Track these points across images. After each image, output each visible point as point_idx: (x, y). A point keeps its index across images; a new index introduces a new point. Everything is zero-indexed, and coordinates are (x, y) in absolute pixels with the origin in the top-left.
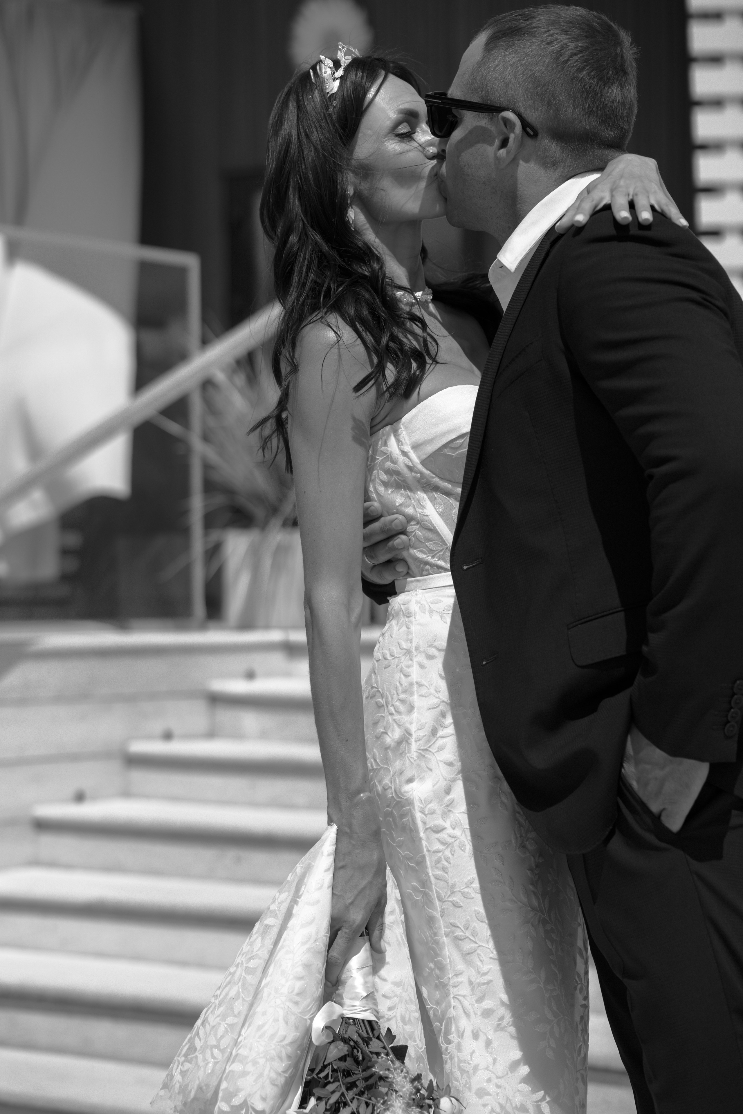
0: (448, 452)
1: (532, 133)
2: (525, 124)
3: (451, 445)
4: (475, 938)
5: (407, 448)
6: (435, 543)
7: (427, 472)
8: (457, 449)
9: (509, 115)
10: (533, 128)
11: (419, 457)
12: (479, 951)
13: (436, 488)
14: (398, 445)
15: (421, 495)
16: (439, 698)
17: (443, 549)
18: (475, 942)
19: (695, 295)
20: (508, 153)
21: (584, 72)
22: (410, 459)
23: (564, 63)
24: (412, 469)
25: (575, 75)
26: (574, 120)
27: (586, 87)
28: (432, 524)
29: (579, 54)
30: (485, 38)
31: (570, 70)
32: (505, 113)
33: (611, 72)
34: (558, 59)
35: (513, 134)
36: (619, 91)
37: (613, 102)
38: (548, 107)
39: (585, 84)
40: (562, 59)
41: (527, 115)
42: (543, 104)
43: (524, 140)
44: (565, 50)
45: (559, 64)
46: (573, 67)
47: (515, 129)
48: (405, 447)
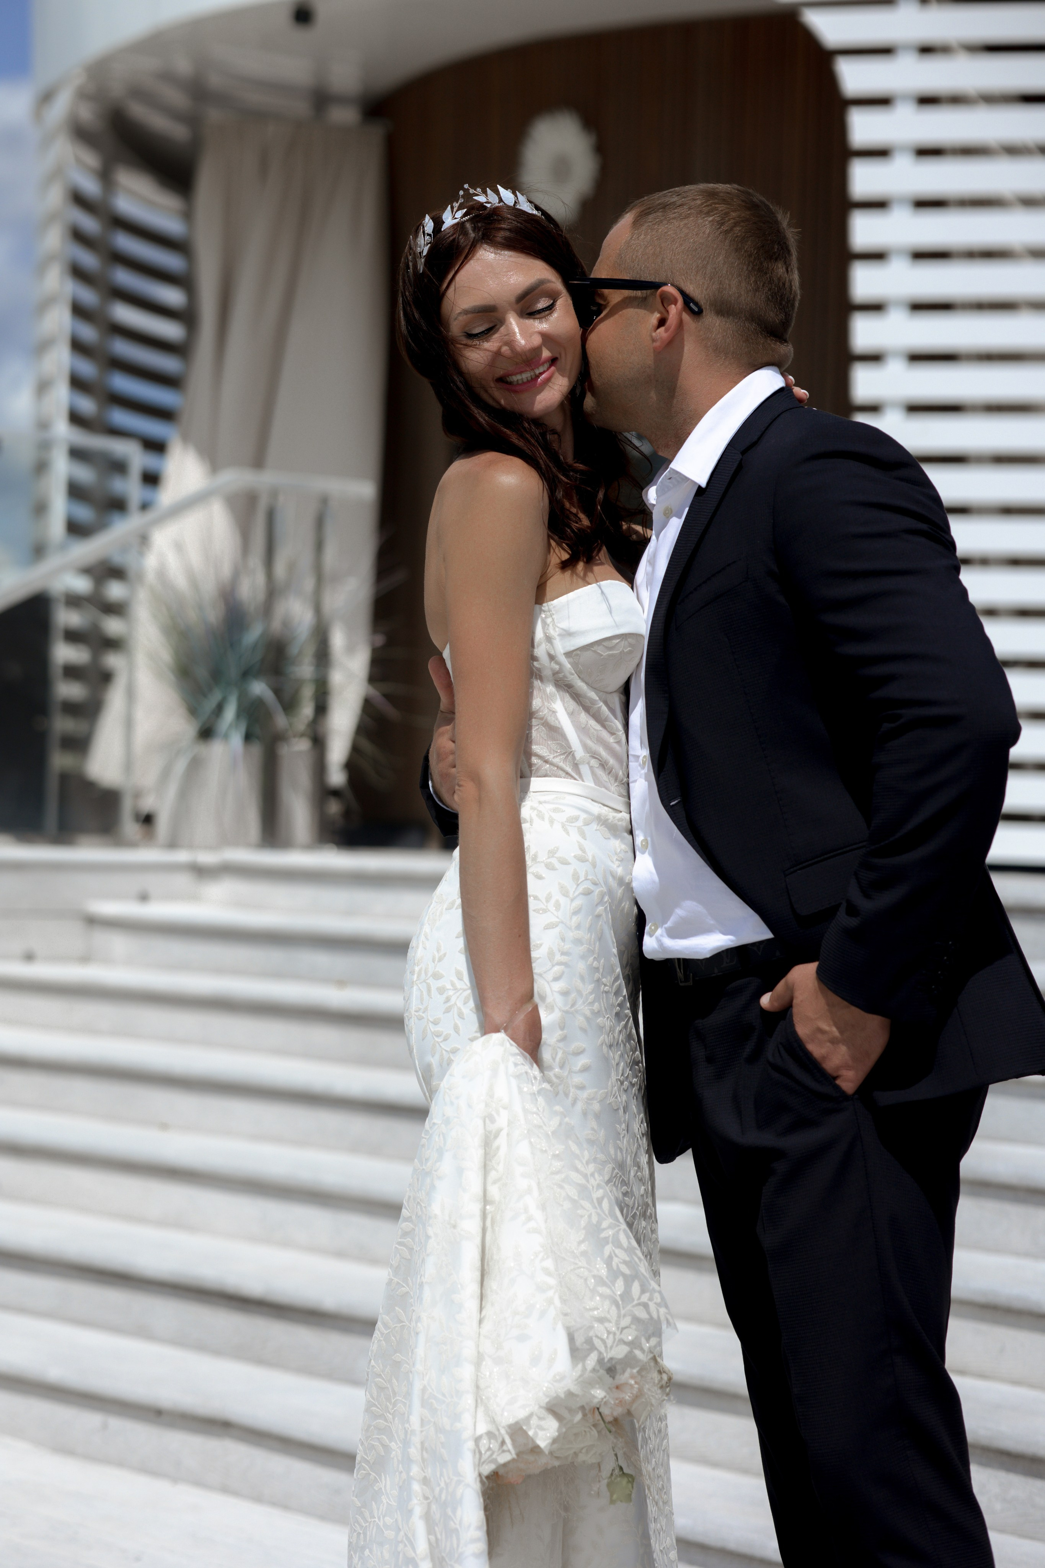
0: (599, 649)
1: (696, 309)
2: (688, 300)
3: (606, 644)
5: (555, 634)
6: (558, 744)
7: (568, 665)
9: (669, 289)
10: (696, 304)
11: (563, 648)
15: (553, 687)
16: (558, 917)
17: (566, 752)
19: (924, 526)
20: (666, 331)
21: (749, 243)
22: (553, 648)
23: (727, 232)
24: (552, 657)
25: (740, 245)
26: (739, 297)
27: (752, 259)
28: (559, 722)
29: (742, 224)
30: (633, 216)
31: (734, 240)
32: (665, 288)
33: (776, 247)
34: (719, 228)
35: (674, 310)
36: (784, 269)
37: (779, 279)
38: (710, 280)
39: (750, 256)
40: (725, 228)
41: (690, 289)
42: (705, 278)
43: (686, 317)
44: (727, 219)
45: (721, 233)
46: (737, 236)
47: (675, 305)
48: (551, 632)
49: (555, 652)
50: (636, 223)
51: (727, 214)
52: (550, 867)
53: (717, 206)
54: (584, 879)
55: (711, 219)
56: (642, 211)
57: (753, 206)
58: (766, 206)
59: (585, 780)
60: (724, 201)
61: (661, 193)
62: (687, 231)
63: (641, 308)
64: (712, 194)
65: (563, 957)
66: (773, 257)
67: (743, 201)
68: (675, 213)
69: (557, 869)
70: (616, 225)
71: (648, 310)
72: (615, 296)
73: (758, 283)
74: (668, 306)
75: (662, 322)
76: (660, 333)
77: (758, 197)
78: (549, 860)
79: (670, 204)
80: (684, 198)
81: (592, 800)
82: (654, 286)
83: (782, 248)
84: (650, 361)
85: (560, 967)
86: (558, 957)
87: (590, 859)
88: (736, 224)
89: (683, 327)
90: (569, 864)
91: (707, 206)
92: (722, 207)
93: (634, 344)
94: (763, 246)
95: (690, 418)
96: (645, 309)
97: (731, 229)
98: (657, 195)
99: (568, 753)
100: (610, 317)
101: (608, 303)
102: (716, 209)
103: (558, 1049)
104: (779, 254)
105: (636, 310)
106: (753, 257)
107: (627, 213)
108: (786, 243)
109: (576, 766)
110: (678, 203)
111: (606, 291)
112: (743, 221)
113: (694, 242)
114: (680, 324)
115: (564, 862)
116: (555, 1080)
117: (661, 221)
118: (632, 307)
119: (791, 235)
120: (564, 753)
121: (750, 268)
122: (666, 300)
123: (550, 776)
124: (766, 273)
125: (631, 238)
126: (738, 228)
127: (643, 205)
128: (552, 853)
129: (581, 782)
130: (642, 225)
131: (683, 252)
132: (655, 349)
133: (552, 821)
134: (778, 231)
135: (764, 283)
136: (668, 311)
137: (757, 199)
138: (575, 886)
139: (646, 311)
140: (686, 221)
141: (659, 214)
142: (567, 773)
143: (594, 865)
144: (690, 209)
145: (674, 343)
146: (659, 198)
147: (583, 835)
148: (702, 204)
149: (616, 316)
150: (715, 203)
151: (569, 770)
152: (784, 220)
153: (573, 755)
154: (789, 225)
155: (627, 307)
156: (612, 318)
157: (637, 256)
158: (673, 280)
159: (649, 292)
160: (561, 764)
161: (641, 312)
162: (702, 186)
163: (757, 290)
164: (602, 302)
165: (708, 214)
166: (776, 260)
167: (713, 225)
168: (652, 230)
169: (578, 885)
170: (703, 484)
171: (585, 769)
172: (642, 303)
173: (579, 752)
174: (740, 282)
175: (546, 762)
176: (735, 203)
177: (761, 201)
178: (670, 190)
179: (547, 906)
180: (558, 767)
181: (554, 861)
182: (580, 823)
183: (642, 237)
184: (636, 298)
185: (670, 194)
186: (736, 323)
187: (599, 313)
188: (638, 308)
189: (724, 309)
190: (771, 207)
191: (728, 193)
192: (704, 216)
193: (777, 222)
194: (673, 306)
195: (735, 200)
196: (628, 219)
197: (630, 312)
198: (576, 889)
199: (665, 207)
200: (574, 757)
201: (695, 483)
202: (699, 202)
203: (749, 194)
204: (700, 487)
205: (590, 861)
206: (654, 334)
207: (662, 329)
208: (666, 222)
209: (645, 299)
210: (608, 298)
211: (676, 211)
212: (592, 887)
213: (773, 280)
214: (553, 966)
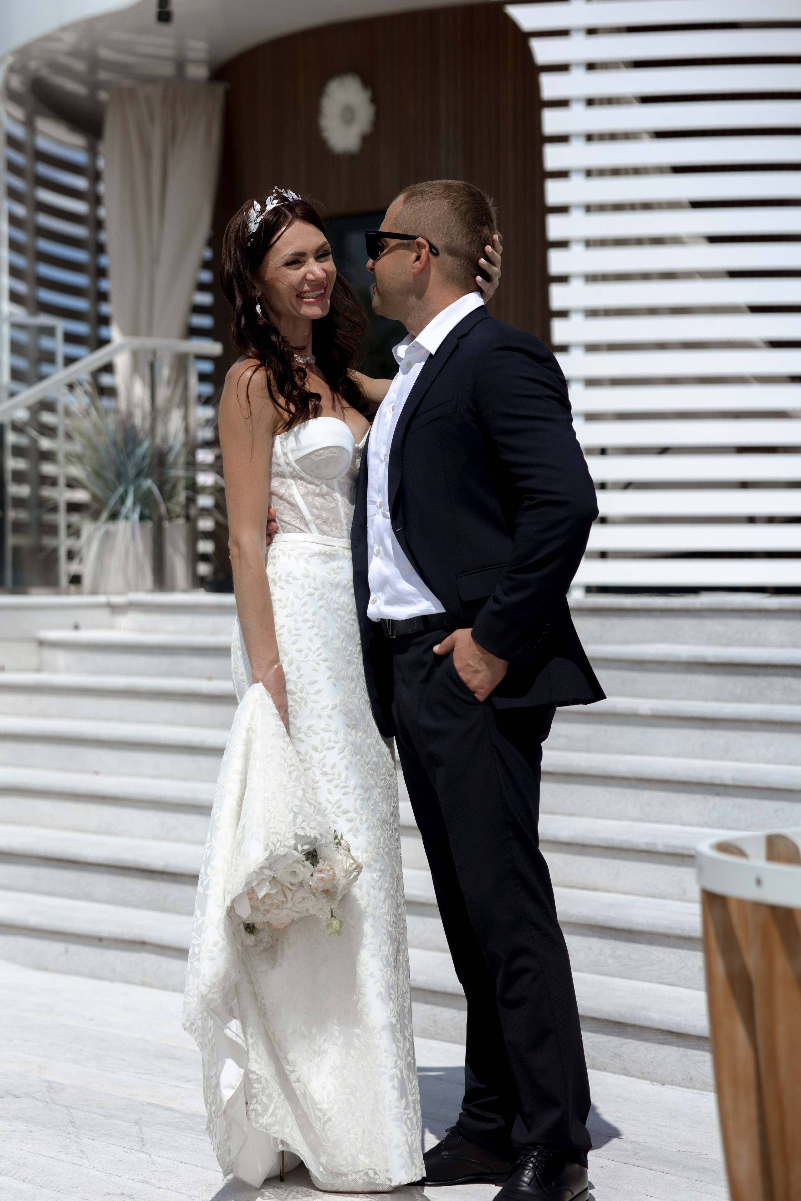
0: (313, 457)
1: (435, 252)
3: (316, 453)
4: (311, 761)
5: (288, 451)
7: (297, 467)
8: (319, 456)
9: (420, 240)
10: (436, 249)
11: (294, 458)
12: (313, 769)
13: (302, 478)
14: (282, 448)
15: (290, 481)
18: (311, 763)
20: (420, 263)
21: (469, 216)
22: (288, 458)
23: (456, 209)
24: (288, 464)
25: (463, 217)
26: (462, 245)
27: (470, 225)
28: (295, 501)
29: (465, 205)
30: (404, 197)
31: (460, 214)
32: (418, 240)
33: (484, 218)
34: (452, 206)
35: (424, 252)
36: (488, 230)
37: (485, 236)
38: (446, 236)
39: (469, 223)
40: (455, 206)
41: (434, 241)
42: (443, 234)
43: (431, 256)
44: (457, 201)
45: (453, 209)
46: (462, 212)
47: (425, 249)
48: (286, 450)
49: (289, 461)
50: (405, 201)
51: (457, 199)
52: (287, 582)
53: (451, 194)
54: (307, 587)
55: (447, 201)
56: (410, 194)
57: (472, 194)
58: (480, 194)
59: (313, 532)
60: (456, 191)
61: (421, 184)
62: (435, 207)
63: (406, 250)
64: (448, 187)
65: (297, 631)
66: (482, 224)
67: (466, 191)
68: (428, 196)
69: (292, 584)
70: (395, 201)
71: (410, 251)
72: (393, 242)
73: (473, 238)
74: (421, 249)
75: (418, 258)
76: (417, 264)
77: (476, 189)
78: (287, 579)
79: (425, 191)
80: (433, 188)
81: (317, 543)
82: (414, 238)
83: (488, 219)
84: (411, 279)
85: (296, 637)
86: (294, 632)
87: (312, 575)
88: (461, 204)
89: (430, 261)
90: (298, 579)
91: (446, 193)
92: (454, 194)
93: (402, 270)
94: (477, 217)
95: (430, 314)
96: (409, 250)
97: (459, 207)
98: (418, 185)
99: (302, 518)
100: (389, 254)
101: (388, 245)
102: (451, 195)
103: (298, 683)
104: (486, 222)
105: (404, 251)
106: (471, 223)
107: (401, 194)
108: (490, 216)
109: (306, 525)
110: (430, 191)
111: (387, 239)
112: (466, 203)
113: (438, 214)
114: (428, 260)
115: (296, 579)
116: (298, 700)
117: (420, 201)
118: (401, 249)
119: (493, 211)
120: (300, 518)
121: (469, 230)
122: (420, 246)
123: (291, 532)
124: (478, 233)
125: (403, 210)
126: (463, 207)
127: (410, 190)
128: (289, 574)
129: (309, 534)
130: (409, 202)
131: (431, 219)
132: (414, 273)
133: (289, 556)
134: (486, 209)
135: (477, 239)
136: (421, 252)
137: (475, 190)
138: (303, 591)
139: (409, 252)
140: (433, 201)
141: (419, 196)
142: (301, 530)
143: (314, 579)
144: (436, 194)
145: (425, 271)
146: (419, 187)
147: (308, 562)
148: (443, 192)
149: (393, 253)
150: (450, 192)
151: (302, 527)
152: (490, 202)
153: (305, 519)
154: (493, 205)
155: (398, 249)
156: (390, 254)
157: (405, 220)
158: (425, 234)
159: (411, 240)
160: (298, 525)
161: (407, 252)
162: (444, 181)
163: (472, 242)
164: (385, 245)
165: (446, 198)
166: (484, 225)
167: (448, 204)
168: (414, 205)
169: (304, 591)
170: (433, 353)
171: (312, 526)
172: (407, 247)
173: (308, 516)
174: (463, 237)
175: (289, 524)
176: (461, 193)
177: (478, 192)
178: (426, 183)
179: (287, 604)
180: (296, 527)
181: (290, 579)
182: (307, 556)
183: (409, 209)
184: (403, 244)
185: (426, 185)
186: (460, 260)
187: (382, 250)
188: (405, 250)
189: (452, 252)
190: (483, 194)
191: (458, 186)
192: (444, 199)
193: (485, 203)
194: (424, 250)
195: (462, 191)
196: (401, 198)
197: (401, 252)
198: (303, 593)
199: (422, 192)
200: (305, 520)
201: (428, 351)
202: (441, 191)
203: (470, 187)
204: (431, 354)
205: (312, 576)
206: (413, 265)
207: (418, 262)
208: (423, 201)
209: (409, 245)
210: (388, 243)
211: (428, 195)
212: (314, 591)
213: (482, 237)
214: (291, 637)
